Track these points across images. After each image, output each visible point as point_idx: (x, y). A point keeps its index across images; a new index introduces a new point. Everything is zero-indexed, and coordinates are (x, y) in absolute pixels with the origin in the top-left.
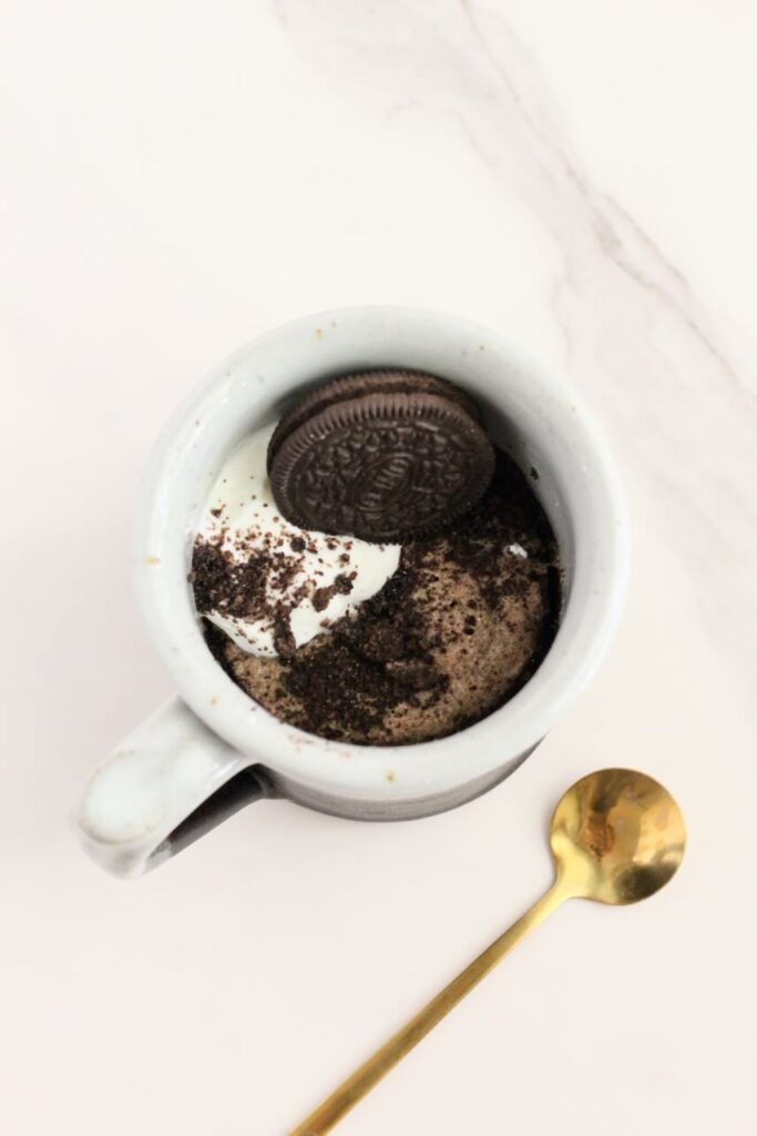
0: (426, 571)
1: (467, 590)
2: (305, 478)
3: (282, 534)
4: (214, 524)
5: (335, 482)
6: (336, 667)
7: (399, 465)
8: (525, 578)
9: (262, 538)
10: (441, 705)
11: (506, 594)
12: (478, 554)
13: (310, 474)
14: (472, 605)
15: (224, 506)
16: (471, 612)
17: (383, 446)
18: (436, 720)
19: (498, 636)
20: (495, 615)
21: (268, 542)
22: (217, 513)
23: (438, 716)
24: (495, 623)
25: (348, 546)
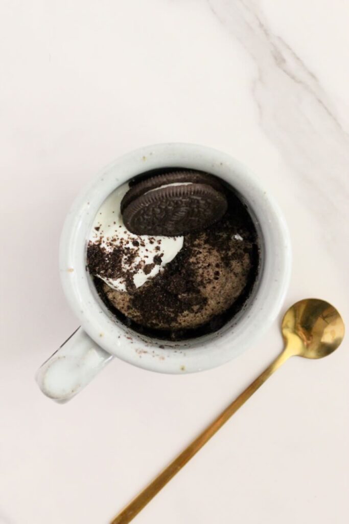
0: (196, 249)
1: (215, 258)
2: (139, 219)
3: (128, 238)
4: (96, 235)
5: (153, 219)
6: (155, 296)
7: (183, 212)
8: (242, 251)
9: (119, 241)
10: (204, 311)
11: (233, 259)
12: (220, 240)
13: (141, 217)
14: (217, 266)
15: (101, 225)
16: (217, 269)
17: (175, 206)
18: (202, 318)
19: (230, 279)
20: (228, 269)
21: (122, 242)
22: (97, 229)
23: (202, 316)
24: (228, 273)
25: (159, 242)
